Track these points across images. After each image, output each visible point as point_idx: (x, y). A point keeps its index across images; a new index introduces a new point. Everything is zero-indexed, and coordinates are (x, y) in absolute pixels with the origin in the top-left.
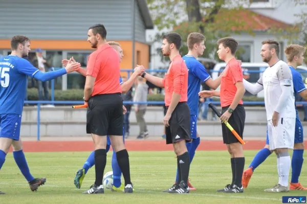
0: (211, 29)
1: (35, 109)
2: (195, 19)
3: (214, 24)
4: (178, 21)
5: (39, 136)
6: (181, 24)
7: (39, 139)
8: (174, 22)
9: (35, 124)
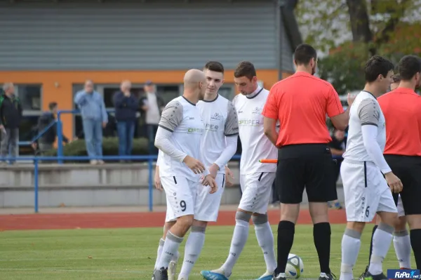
0: (387, 52)
1: (145, 168)
2: (362, 38)
3: (389, 45)
4: (338, 42)
5: (151, 205)
6: (342, 46)
7: (151, 209)
8: (332, 43)
9: (144, 187)
